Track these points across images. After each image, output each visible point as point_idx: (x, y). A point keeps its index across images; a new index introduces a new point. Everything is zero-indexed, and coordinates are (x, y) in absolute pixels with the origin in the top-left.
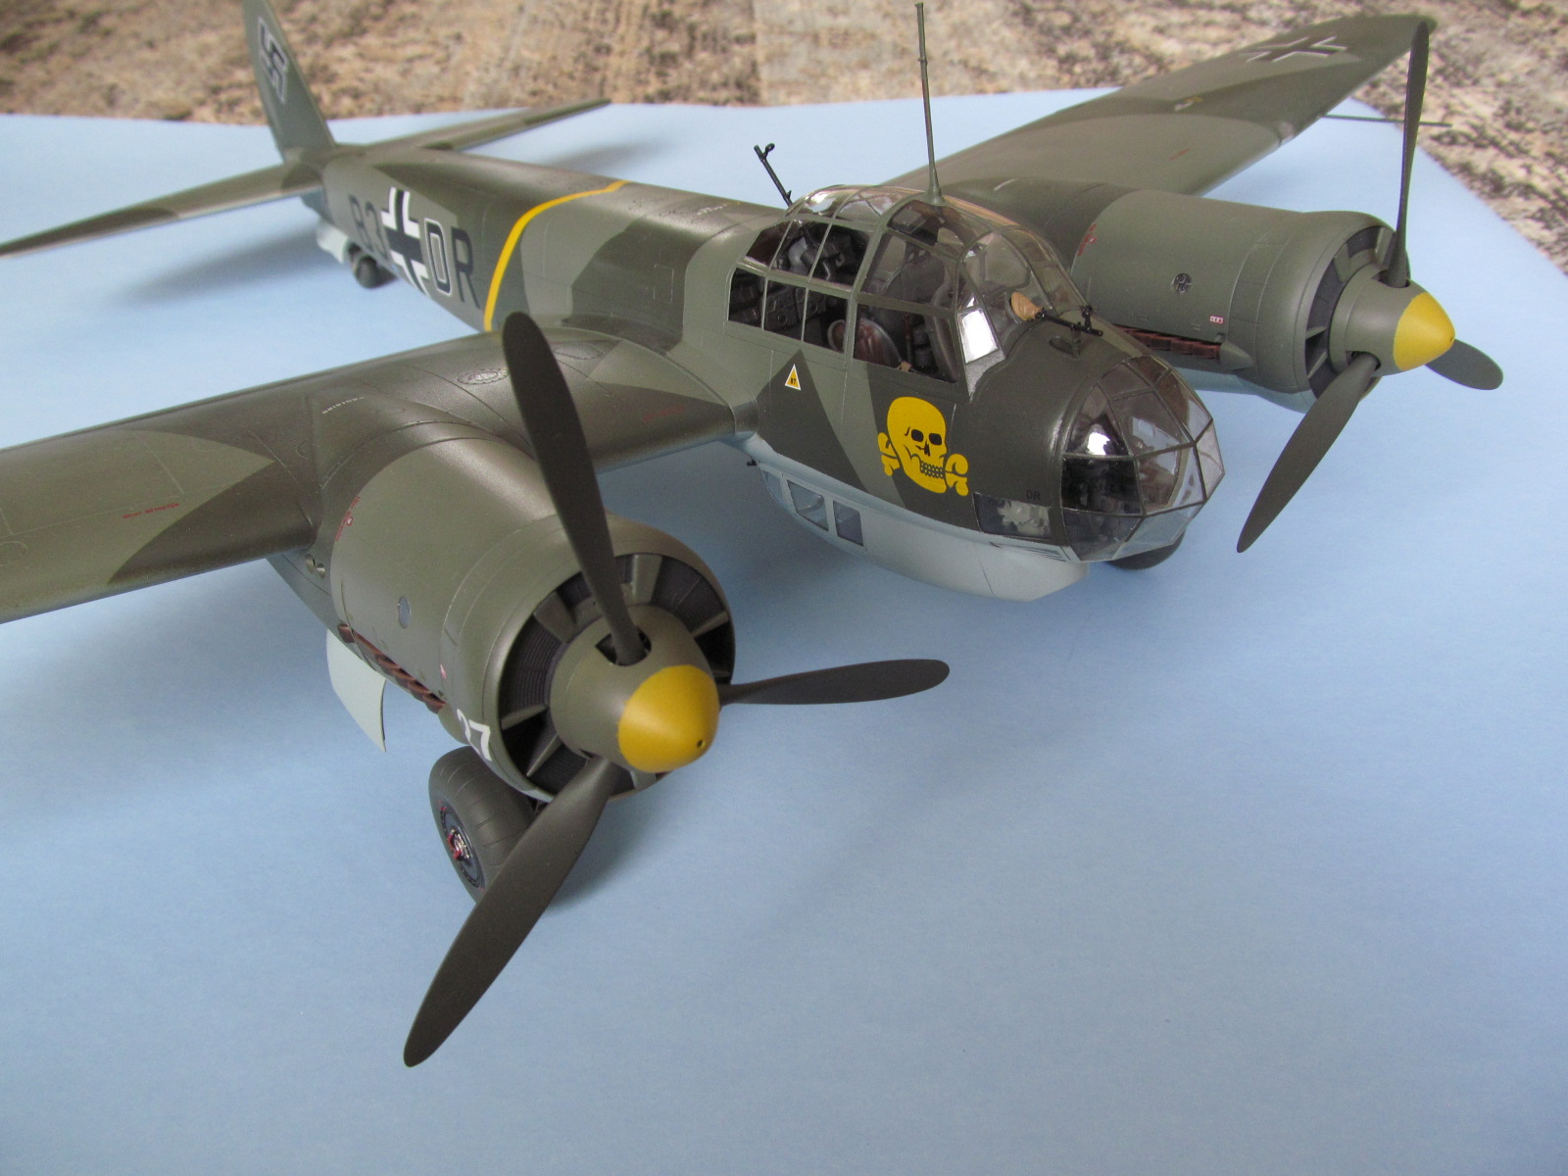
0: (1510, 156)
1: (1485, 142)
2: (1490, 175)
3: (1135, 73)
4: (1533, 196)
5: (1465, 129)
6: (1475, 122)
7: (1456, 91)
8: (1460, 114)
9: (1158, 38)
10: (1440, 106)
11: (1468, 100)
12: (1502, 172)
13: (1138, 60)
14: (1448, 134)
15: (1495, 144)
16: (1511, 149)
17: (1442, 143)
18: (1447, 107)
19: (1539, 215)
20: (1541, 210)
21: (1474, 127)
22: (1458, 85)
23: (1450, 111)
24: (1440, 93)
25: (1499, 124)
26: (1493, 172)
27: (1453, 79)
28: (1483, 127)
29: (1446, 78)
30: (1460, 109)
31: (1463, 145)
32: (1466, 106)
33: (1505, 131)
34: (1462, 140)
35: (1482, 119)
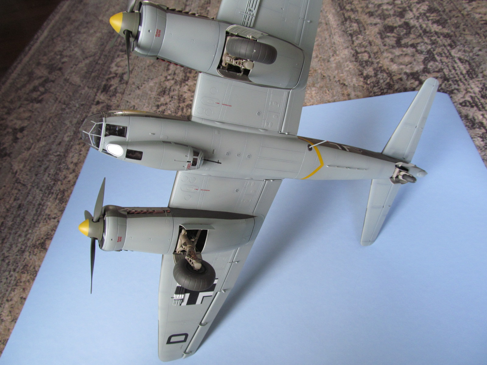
0: (480, 110)
1: (474, 105)
2: (472, 119)
3: (384, 81)
4: (482, 128)
5: (469, 99)
6: (473, 95)
7: (471, 81)
8: (470, 92)
9: (392, 63)
10: (464, 90)
11: (473, 86)
12: (476, 118)
13: (385, 75)
14: (465, 101)
15: (477, 105)
16: (480, 106)
17: (462, 106)
18: (466, 90)
19: (482, 136)
20: (483, 134)
21: (472, 97)
22: (472, 78)
23: (467, 92)
24: (466, 83)
25: (479, 97)
26: (473, 118)
27: (471, 76)
28: (474, 98)
29: (469, 76)
30: (470, 90)
31: (468, 106)
32: (472, 88)
33: (480, 98)
34: (468, 104)
35: (475, 93)
